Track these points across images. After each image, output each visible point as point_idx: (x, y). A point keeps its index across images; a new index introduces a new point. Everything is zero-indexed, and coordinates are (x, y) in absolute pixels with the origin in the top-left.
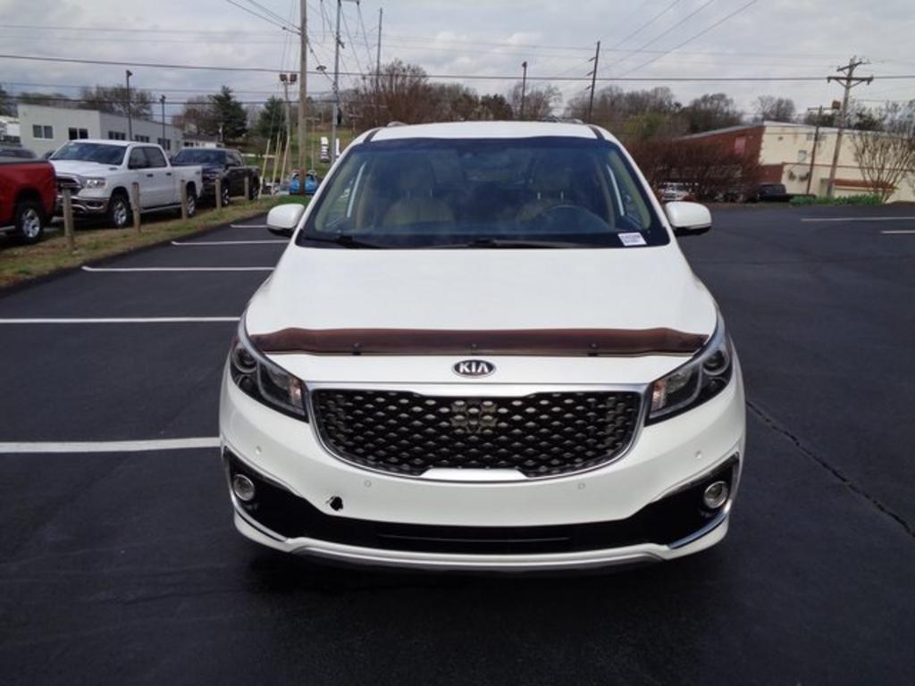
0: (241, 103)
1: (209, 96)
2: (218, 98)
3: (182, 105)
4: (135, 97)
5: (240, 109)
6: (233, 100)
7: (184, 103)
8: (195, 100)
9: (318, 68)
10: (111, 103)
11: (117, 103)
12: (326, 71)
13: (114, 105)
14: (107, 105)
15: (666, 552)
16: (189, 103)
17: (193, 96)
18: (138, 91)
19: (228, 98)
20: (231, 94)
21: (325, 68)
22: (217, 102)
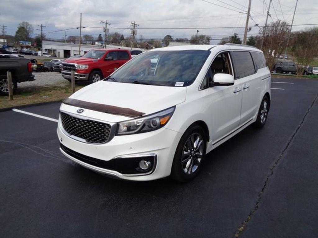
0: (240, 38)
1: (230, 37)
2: (233, 37)
3: (220, 40)
4: (205, 38)
5: (239, 40)
6: (237, 37)
7: (221, 39)
8: (225, 38)
9: (255, 25)
10: (198, 40)
11: (200, 40)
12: (259, 26)
13: (199, 41)
14: (197, 41)
15: (121, 176)
16: (223, 39)
17: (224, 37)
18: (207, 36)
19: (236, 37)
20: (237, 36)
21: (258, 25)
22: (232, 38)
